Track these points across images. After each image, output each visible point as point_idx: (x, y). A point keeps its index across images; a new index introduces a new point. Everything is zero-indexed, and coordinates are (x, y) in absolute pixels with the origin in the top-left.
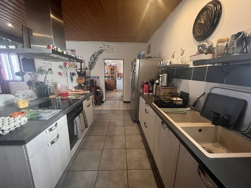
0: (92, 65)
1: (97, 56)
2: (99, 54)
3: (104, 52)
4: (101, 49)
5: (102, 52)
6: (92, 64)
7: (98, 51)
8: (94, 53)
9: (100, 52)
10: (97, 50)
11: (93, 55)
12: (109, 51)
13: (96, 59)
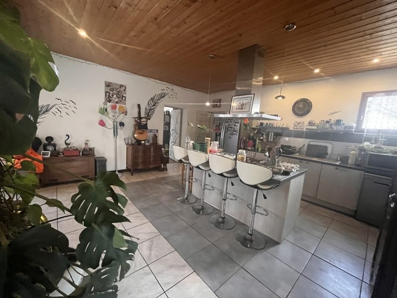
0: (149, 112)
1: (158, 100)
2: (160, 99)
3: (166, 97)
4: (164, 91)
5: (164, 97)
6: (150, 110)
7: (160, 94)
8: (153, 96)
9: (162, 96)
10: (159, 92)
11: (152, 99)
12: (172, 96)
13: (156, 104)
